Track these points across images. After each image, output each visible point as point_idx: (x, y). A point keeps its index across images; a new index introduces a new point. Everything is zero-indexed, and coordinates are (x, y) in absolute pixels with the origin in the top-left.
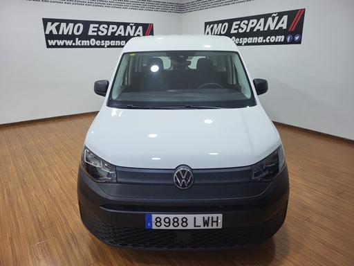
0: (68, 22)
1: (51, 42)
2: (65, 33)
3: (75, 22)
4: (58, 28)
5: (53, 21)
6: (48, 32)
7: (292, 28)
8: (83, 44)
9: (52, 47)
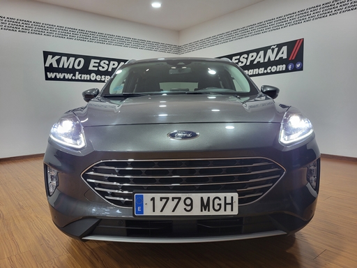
0: (69, 56)
1: (50, 75)
2: (66, 67)
3: (76, 57)
4: (58, 61)
5: (54, 54)
6: (47, 65)
7: (293, 57)
8: (83, 78)
9: (51, 79)
